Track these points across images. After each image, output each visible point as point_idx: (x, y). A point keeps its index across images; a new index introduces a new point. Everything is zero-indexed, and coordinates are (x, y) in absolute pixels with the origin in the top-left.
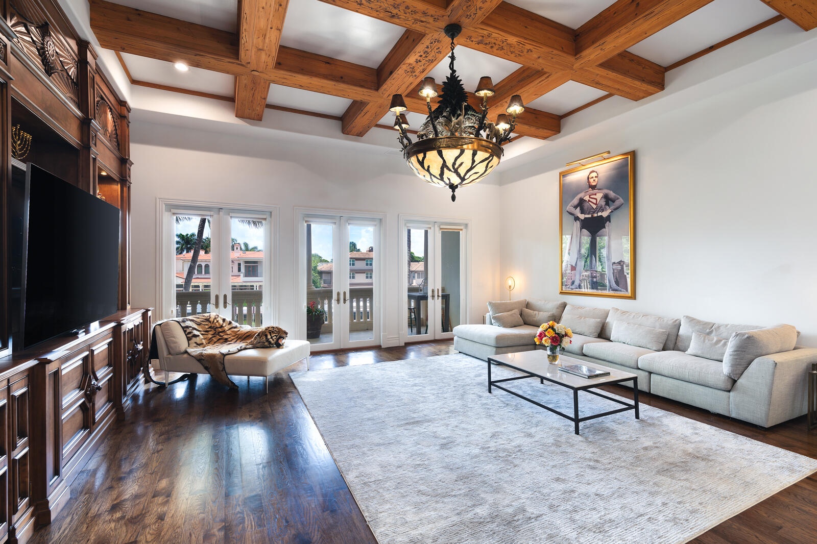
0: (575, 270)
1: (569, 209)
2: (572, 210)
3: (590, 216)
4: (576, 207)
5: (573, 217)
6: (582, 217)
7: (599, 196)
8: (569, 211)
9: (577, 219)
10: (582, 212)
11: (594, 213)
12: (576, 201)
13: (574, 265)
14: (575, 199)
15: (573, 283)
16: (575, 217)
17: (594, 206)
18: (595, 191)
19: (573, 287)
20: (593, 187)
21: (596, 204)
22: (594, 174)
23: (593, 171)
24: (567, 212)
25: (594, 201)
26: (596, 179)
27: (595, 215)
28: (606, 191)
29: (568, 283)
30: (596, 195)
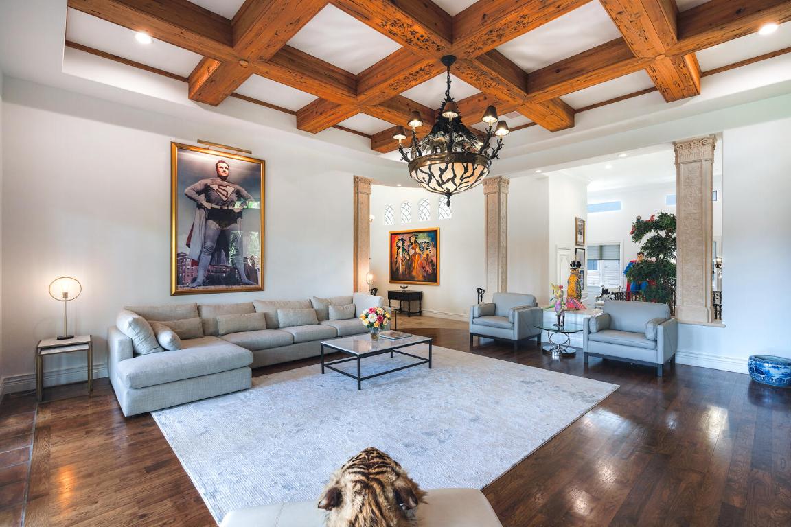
0: (198, 265)
1: (189, 192)
2: (195, 196)
3: (219, 207)
4: (200, 193)
5: (194, 204)
6: (208, 206)
7: (230, 189)
8: (188, 194)
9: (200, 206)
10: (209, 200)
11: (224, 205)
12: (199, 185)
13: (196, 259)
14: (198, 183)
15: (194, 280)
16: (198, 204)
17: (225, 199)
18: (226, 183)
19: (195, 284)
20: (224, 178)
21: (226, 196)
22: (224, 165)
23: (223, 161)
24: (186, 194)
25: (225, 193)
26: (227, 171)
27: (226, 208)
28: (238, 187)
29: (187, 281)
30: (226, 187)
